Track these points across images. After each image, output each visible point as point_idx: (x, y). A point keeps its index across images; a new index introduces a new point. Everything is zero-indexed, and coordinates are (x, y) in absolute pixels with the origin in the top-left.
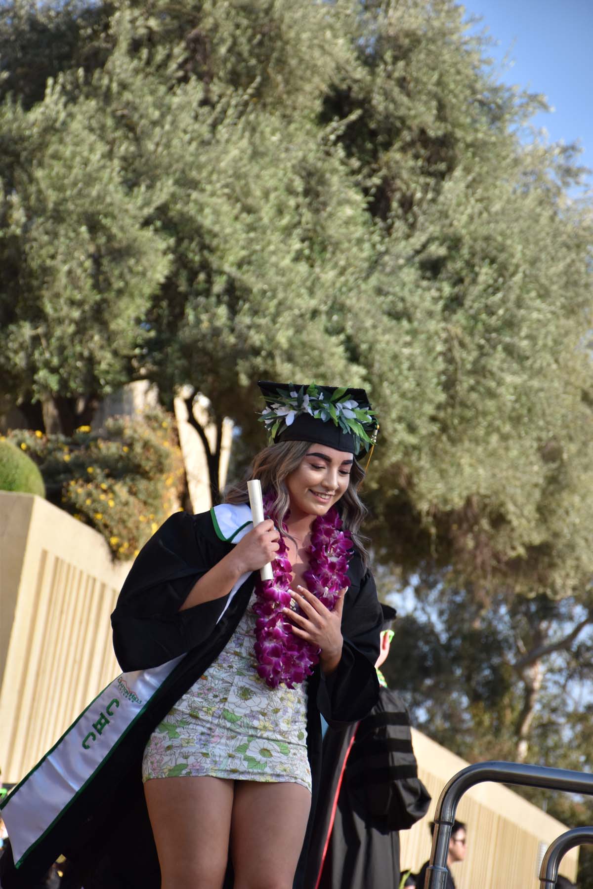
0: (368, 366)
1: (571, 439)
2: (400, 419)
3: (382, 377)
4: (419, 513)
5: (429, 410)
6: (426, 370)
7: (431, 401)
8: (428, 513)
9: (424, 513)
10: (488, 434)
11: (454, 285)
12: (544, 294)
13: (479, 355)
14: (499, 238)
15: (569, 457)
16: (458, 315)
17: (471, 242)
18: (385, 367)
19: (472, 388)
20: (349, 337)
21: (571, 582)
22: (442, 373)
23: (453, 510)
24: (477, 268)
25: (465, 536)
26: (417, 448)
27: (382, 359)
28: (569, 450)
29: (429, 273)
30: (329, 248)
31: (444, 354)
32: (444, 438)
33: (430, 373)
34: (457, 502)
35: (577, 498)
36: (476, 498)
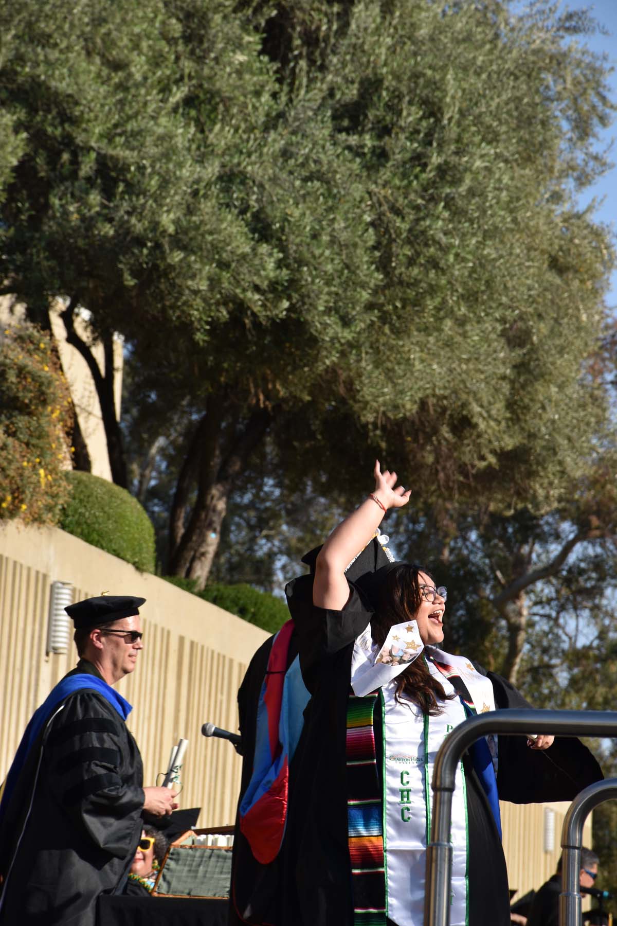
0: (283, 249)
1: (540, 317)
2: (328, 311)
3: (301, 262)
4: (365, 426)
5: (365, 295)
6: (355, 245)
7: (364, 286)
8: (375, 424)
9: (370, 425)
10: (439, 319)
11: (380, 137)
12: (492, 138)
13: (417, 221)
14: (429, 72)
15: (540, 341)
16: (385, 174)
17: (394, 83)
18: (304, 249)
19: (411, 262)
20: (256, 216)
21: (554, 493)
22: (374, 248)
23: (405, 419)
24: (405, 113)
25: (422, 447)
26: (353, 345)
27: (298, 240)
28: (539, 330)
29: (346, 123)
30: (221, 107)
31: (372, 224)
32: (387, 329)
33: (359, 251)
34: (410, 407)
35: (553, 389)
36: (431, 401)
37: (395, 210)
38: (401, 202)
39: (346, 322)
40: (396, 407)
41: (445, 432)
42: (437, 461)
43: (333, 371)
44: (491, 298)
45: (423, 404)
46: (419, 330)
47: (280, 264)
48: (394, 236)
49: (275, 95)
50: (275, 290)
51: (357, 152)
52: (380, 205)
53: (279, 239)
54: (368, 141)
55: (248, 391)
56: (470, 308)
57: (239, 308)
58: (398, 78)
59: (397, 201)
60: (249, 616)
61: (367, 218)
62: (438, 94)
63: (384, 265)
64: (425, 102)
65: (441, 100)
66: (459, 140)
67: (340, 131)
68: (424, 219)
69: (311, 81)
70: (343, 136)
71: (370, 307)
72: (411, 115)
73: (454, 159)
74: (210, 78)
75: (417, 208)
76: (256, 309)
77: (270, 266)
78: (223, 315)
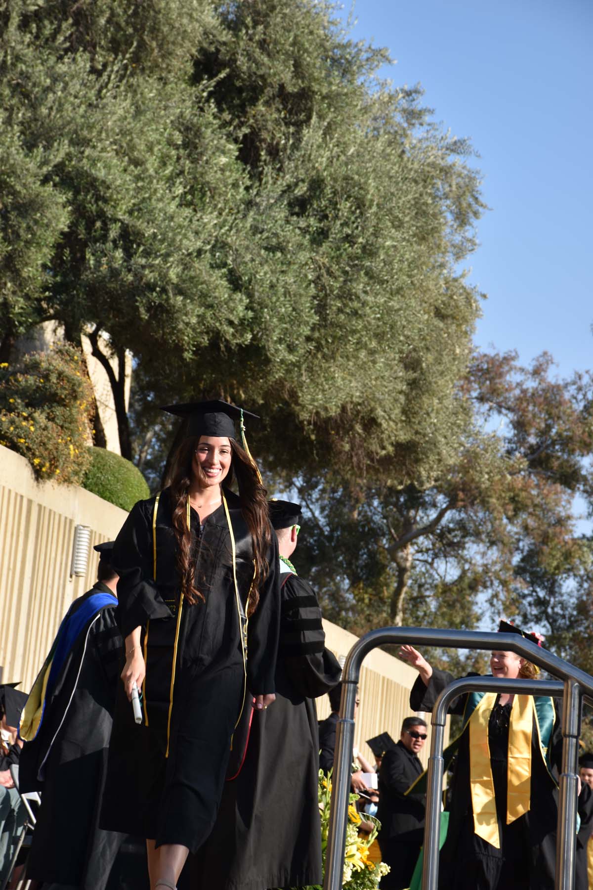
0: (250, 295)
1: (428, 350)
2: (280, 341)
3: (262, 305)
4: (302, 422)
5: (306, 331)
6: (301, 296)
7: (305, 324)
8: (309, 421)
9: (306, 422)
10: (357, 350)
11: (320, 221)
13: (345, 282)
15: (428, 366)
16: (325, 247)
18: (265, 296)
19: (340, 310)
20: (231, 271)
21: (434, 474)
22: (314, 298)
23: (331, 418)
25: (342, 439)
26: (297, 364)
27: (261, 290)
29: (297, 209)
30: (208, 193)
31: (314, 282)
32: (319, 355)
33: (304, 299)
34: (335, 410)
35: (436, 401)
36: (349, 407)
37: (330, 273)
38: (335, 267)
39: (291, 349)
40: (326, 409)
41: (358, 428)
42: (352, 449)
43: (281, 382)
44: (393, 337)
45: (344, 408)
46: (342, 357)
47: (247, 308)
48: (328, 291)
50: (243, 325)
51: (305, 231)
52: (320, 269)
53: (247, 288)
54: (314, 223)
55: (219, 394)
56: (378, 343)
57: (216, 337)
58: (335, 180)
59: (331, 267)
61: (311, 277)
62: (362, 192)
63: (320, 311)
65: (364, 197)
66: (375, 226)
67: (292, 215)
68: (351, 281)
69: (274, 179)
70: (295, 218)
71: (310, 339)
72: (345, 206)
73: (372, 239)
74: (202, 174)
75: (345, 273)
76: (228, 337)
77: (241, 308)
78: (205, 341)
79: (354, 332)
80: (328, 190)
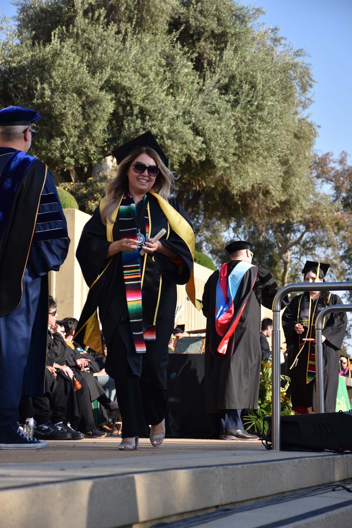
0: (203, 136)
1: (292, 155)
2: (220, 157)
3: (210, 140)
4: (233, 195)
5: (232, 151)
7: (232, 147)
8: (237, 195)
9: (235, 195)
10: (258, 157)
11: (235, 95)
12: (274, 94)
13: (249, 124)
14: (251, 73)
15: (292, 163)
16: (238, 108)
17: (239, 77)
18: (211, 135)
19: (248, 139)
20: (194, 125)
21: (299, 215)
22: (235, 134)
23: (247, 192)
24: (244, 87)
25: (253, 202)
26: (229, 168)
27: (209, 132)
28: (292, 159)
29: (223, 92)
30: (180, 88)
31: (235, 126)
32: (240, 162)
33: (230, 135)
34: (248, 188)
35: (298, 179)
36: (256, 185)
37: (242, 121)
38: (244, 118)
39: (226, 160)
40: (244, 188)
41: (261, 195)
42: (258, 206)
43: (222, 176)
44: (275, 149)
45: (253, 187)
46: (251, 161)
47: (203, 143)
48: (242, 130)
49: (198, 83)
50: (201, 151)
51: (228, 102)
52: (237, 119)
54: (232, 97)
55: (192, 185)
56: (268, 153)
57: (189, 158)
58: (241, 75)
59: (242, 117)
60: (197, 261)
61: (233, 124)
62: (254, 79)
63: (239, 140)
64: (250, 83)
65: (256, 82)
66: (262, 95)
67: (222, 94)
68: (252, 123)
69: (211, 77)
70: (223, 96)
71: (234, 154)
72: (246, 87)
73: (261, 102)
74: (176, 79)
75: (249, 120)
76: (194, 157)
77: (200, 143)
78: (184, 160)
79: (256, 148)
80: (238, 81)
